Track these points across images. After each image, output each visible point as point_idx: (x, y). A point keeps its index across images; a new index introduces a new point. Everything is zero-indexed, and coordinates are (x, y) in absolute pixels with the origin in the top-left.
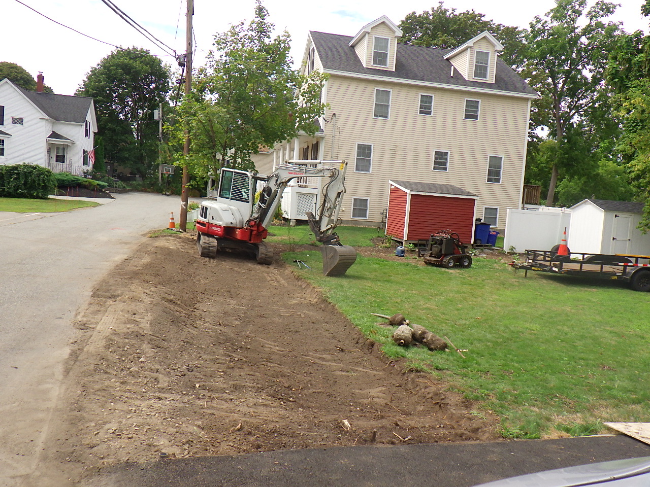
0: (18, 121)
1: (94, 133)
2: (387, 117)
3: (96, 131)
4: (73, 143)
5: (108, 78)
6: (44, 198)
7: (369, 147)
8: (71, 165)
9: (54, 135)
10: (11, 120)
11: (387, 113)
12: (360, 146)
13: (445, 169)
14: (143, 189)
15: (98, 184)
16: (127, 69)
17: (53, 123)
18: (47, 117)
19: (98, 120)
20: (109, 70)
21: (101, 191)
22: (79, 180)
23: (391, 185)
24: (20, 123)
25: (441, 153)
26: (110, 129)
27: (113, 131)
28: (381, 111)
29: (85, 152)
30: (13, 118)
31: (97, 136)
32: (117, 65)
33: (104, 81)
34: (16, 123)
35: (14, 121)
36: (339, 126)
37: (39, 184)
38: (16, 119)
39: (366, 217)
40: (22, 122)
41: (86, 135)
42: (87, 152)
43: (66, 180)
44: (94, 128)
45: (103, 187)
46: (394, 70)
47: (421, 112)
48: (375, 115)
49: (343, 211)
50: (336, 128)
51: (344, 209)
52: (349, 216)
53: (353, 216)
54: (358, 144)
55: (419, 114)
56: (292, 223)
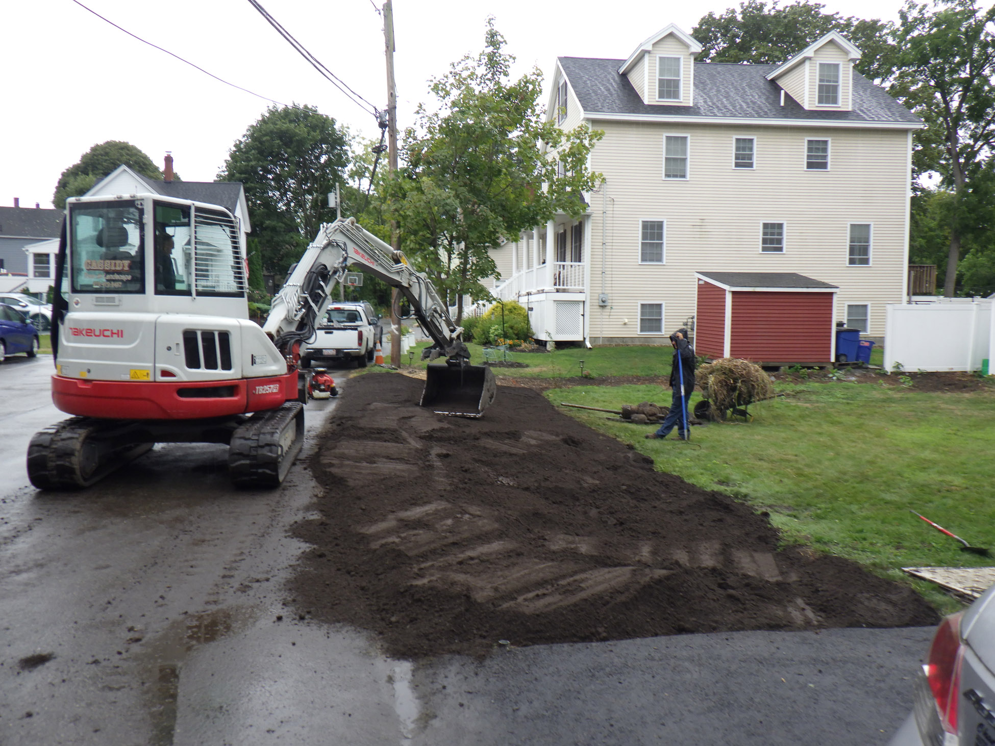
1: (247, 234)
2: (684, 176)
3: (249, 231)
5: (260, 153)
7: (660, 225)
11: (684, 170)
12: (645, 225)
13: (780, 249)
15: (257, 308)
23: (699, 279)
25: (773, 226)
26: (268, 228)
27: (274, 229)
28: (676, 167)
31: (250, 238)
32: (273, 134)
33: (255, 158)
36: (612, 197)
39: (659, 330)
44: (245, 228)
46: (692, 105)
47: (737, 165)
48: (666, 175)
49: (625, 324)
50: (608, 199)
51: (626, 321)
52: (634, 330)
53: (642, 331)
54: (643, 222)
55: (734, 168)
56: (549, 347)
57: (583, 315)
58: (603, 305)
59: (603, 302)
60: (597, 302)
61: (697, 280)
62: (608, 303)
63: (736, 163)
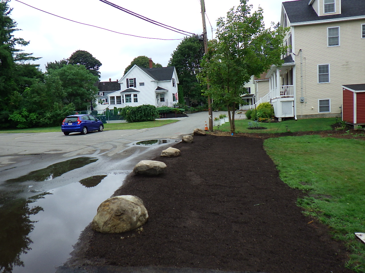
0: (142, 84)
1: (178, 84)
2: (338, 44)
3: (178, 83)
4: (167, 91)
5: (182, 55)
6: (153, 120)
7: (327, 66)
8: (167, 103)
9: (159, 88)
10: (139, 84)
11: (338, 42)
12: (320, 67)
14: (204, 109)
15: (180, 110)
16: (190, 48)
17: (158, 82)
18: (154, 80)
19: (179, 77)
20: (182, 51)
21: (182, 113)
22: (171, 109)
23: (343, 88)
24: (143, 85)
26: (185, 81)
27: (187, 81)
28: (334, 41)
29: (173, 94)
30: (140, 83)
31: (179, 86)
32: (186, 47)
33: (180, 57)
34: (141, 85)
35: (140, 84)
36: (305, 57)
37: (150, 114)
38: (141, 83)
39: (329, 111)
40: (144, 84)
41: (173, 86)
42: (174, 94)
43: (165, 110)
44: (177, 82)
45: (183, 111)
46: (340, 13)
48: (329, 45)
49: (312, 109)
50: (303, 58)
51: (313, 108)
52: (317, 111)
53: (320, 112)
54: (319, 66)
55: (362, 38)
56: (280, 120)
57: (294, 106)
58: (302, 102)
59: (302, 100)
60: (299, 101)
61: (342, 89)
62: (305, 101)
63: (363, 36)
